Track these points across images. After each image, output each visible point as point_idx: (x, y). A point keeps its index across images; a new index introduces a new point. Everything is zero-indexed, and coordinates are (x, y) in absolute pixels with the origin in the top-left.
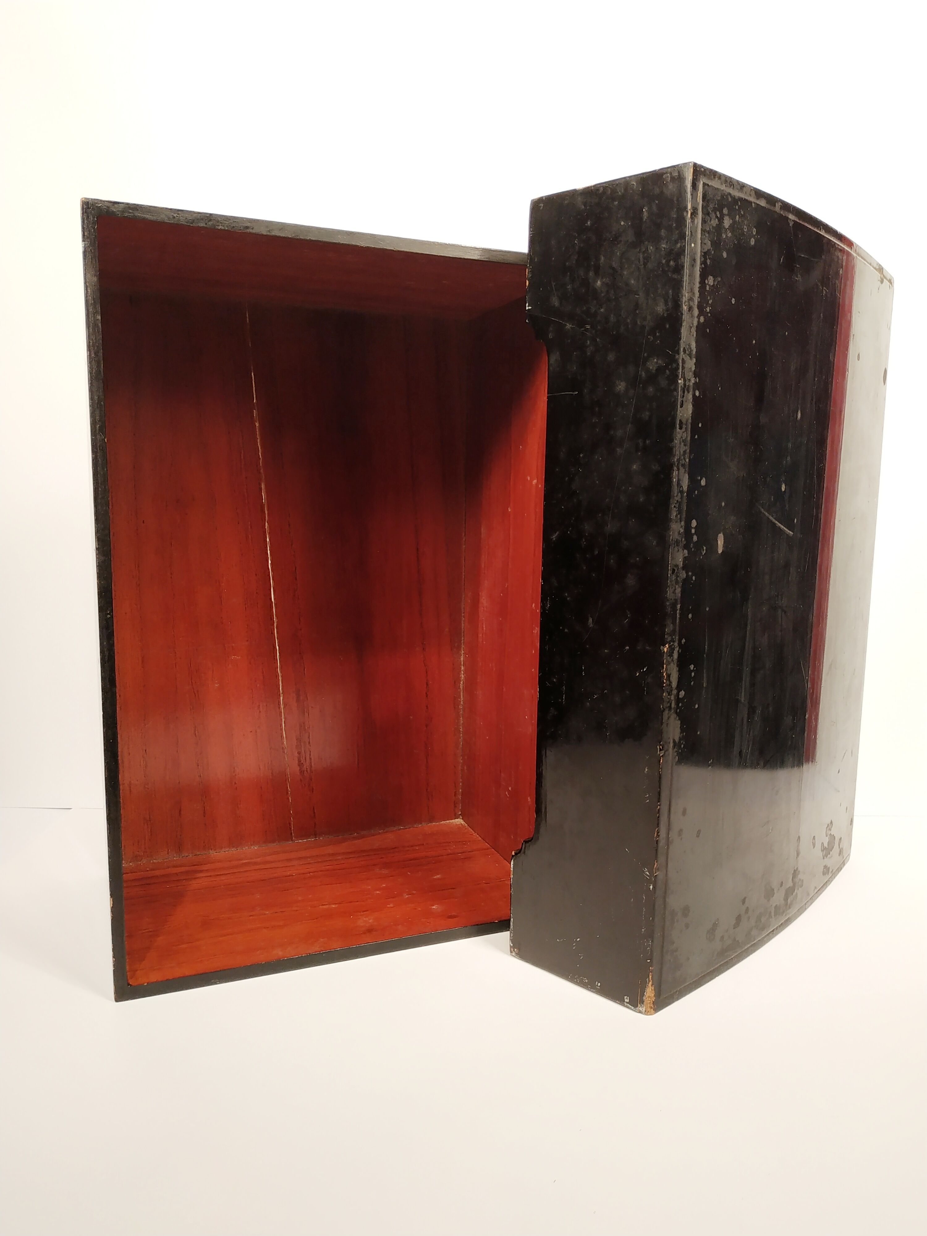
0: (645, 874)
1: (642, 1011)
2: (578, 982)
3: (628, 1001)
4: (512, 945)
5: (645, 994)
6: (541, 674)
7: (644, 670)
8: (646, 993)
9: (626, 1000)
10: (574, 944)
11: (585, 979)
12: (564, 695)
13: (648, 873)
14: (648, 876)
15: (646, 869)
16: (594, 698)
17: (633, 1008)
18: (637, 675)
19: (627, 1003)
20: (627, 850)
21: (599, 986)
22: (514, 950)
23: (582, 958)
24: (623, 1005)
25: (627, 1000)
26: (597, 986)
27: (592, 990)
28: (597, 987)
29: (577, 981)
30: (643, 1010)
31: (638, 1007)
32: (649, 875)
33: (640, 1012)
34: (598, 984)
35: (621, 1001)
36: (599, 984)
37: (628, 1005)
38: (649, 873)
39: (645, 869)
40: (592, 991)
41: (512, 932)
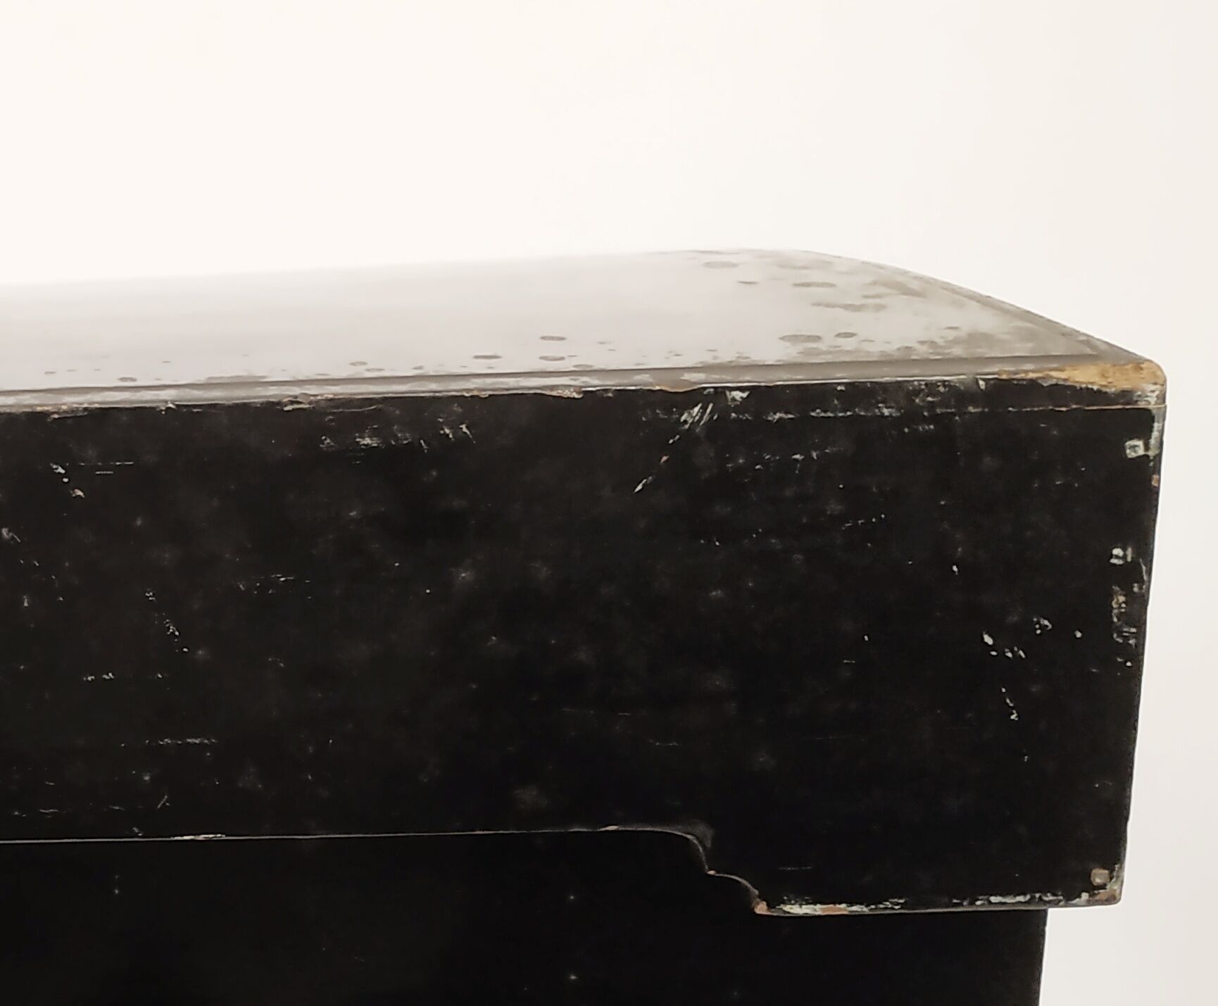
0: (701, 418)
1: (1157, 393)
2: (1133, 630)
3: (1140, 443)
4: (1085, 896)
5: (1095, 388)
6: (136, 830)
7: (61, 470)
8: (1092, 383)
9: (1141, 452)
10: (1010, 655)
11: (1114, 605)
12: (189, 740)
13: (696, 409)
14: (704, 409)
15: (683, 418)
16: (177, 633)
17: (1156, 425)
18: (80, 493)
19: (1147, 447)
20: (639, 487)
21: (1124, 550)
22: (1103, 887)
23: (1046, 622)
24: (1158, 458)
25: (1135, 448)
26: (1124, 557)
27: (1145, 578)
28: (1129, 559)
29: (1135, 635)
30: (1153, 391)
31: (1150, 407)
32: (700, 406)
33: (1162, 398)
34: (1117, 557)
35: (1148, 468)
36: (1117, 551)
37: (1152, 441)
38: (697, 405)
39: (685, 422)
40: (1149, 572)
41: (1037, 895)
